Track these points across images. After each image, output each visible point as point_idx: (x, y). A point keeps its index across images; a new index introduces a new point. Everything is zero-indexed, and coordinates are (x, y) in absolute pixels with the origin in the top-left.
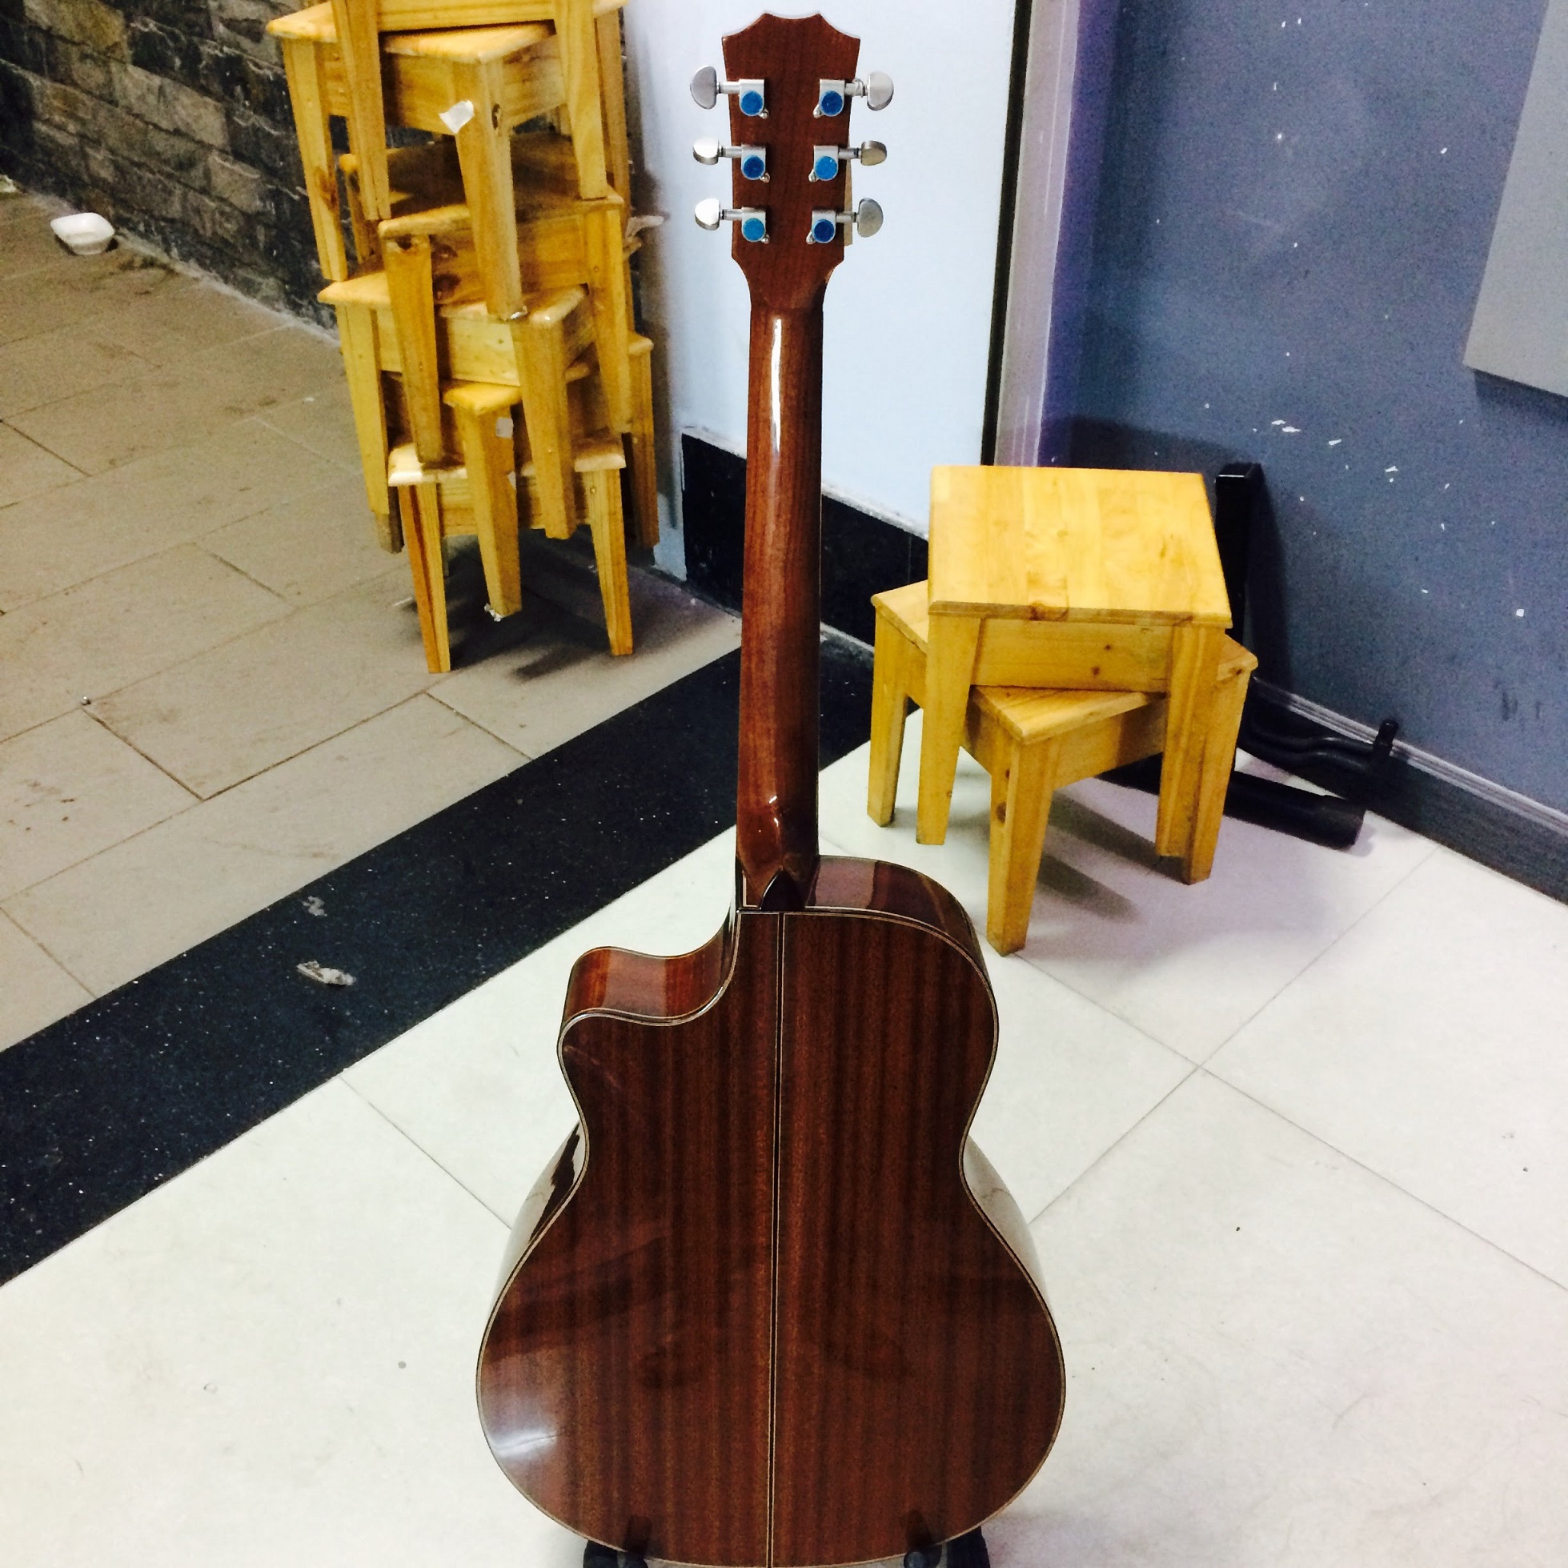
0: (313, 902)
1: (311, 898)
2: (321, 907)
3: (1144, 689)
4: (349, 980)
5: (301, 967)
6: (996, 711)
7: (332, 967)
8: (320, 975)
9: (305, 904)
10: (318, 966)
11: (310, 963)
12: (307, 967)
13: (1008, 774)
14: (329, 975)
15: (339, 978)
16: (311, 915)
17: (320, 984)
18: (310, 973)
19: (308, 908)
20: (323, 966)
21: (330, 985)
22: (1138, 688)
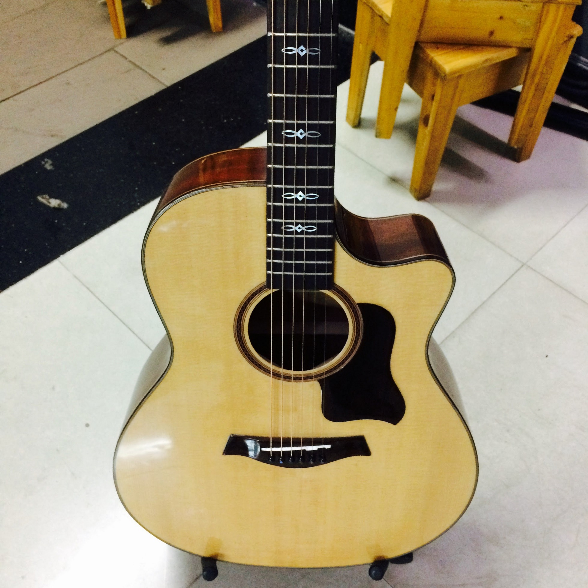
0: (47, 162)
1: (46, 160)
2: (51, 165)
3: (518, 45)
4: (65, 205)
5: (40, 198)
6: (430, 58)
7: (56, 198)
8: (49, 203)
9: (43, 163)
10: (48, 197)
11: (44, 196)
12: (43, 198)
13: (433, 97)
14: (54, 203)
15: (59, 205)
16: (46, 169)
17: (49, 207)
18: (44, 201)
19: (44, 165)
20: (51, 197)
21: (54, 208)
22: (514, 45)
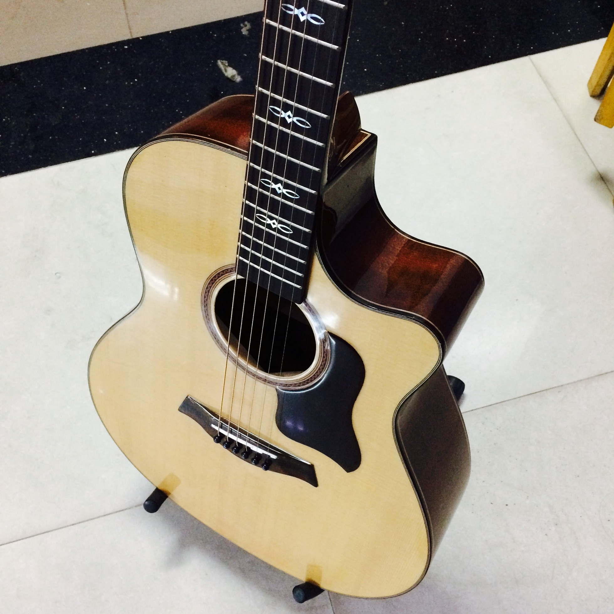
0: (246, 26)
1: (246, 23)
2: (248, 30)
4: (238, 79)
5: (219, 62)
7: (234, 68)
8: (226, 71)
9: (242, 25)
10: (227, 64)
11: (224, 61)
12: (222, 63)
14: (230, 72)
15: (234, 76)
16: (241, 33)
17: (224, 75)
18: (222, 66)
19: (242, 28)
20: (230, 65)
21: (227, 78)
